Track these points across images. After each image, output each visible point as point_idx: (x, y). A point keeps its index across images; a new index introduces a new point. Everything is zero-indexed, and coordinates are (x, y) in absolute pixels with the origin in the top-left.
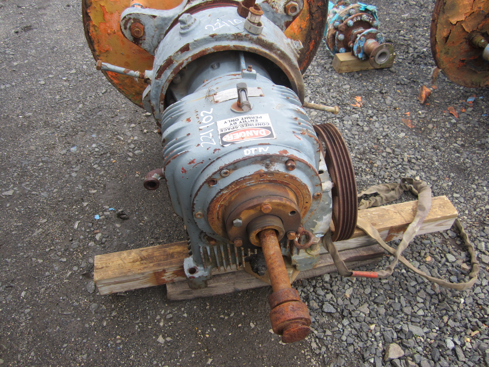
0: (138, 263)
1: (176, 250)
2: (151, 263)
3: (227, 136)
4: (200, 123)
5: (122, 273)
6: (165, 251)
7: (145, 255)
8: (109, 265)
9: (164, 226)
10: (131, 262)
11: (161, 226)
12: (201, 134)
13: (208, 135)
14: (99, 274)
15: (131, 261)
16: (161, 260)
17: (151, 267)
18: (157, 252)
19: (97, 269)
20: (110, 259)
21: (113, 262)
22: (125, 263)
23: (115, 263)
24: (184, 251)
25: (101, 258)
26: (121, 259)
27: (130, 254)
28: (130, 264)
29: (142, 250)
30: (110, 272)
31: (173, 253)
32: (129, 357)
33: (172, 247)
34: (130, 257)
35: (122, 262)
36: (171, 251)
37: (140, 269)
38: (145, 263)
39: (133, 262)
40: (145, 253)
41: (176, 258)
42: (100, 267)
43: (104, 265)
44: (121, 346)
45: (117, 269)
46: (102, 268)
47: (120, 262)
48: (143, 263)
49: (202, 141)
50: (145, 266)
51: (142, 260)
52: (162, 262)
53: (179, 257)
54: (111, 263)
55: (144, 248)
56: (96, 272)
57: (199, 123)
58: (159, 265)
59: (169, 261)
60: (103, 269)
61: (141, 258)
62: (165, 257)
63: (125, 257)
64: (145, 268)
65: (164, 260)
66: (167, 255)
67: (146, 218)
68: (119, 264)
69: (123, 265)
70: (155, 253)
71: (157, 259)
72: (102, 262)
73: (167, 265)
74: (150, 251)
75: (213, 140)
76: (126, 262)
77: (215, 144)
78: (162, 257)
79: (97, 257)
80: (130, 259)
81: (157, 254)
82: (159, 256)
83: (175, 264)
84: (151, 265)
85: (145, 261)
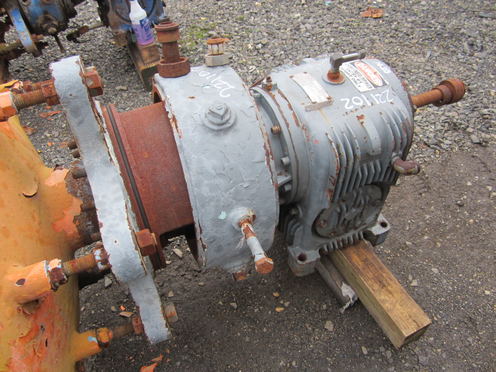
0: (389, 288)
1: (357, 259)
2: (383, 276)
3: (376, 83)
4: (364, 106)
5: (409, 298)
6: (364, 269)
7: (377, 285)
8: (407, 315)
9: (287, 335)
10: (393, 295)
11: (289, 338)
12: (378, 103)
13: (377, 98)
14: (423, 321)
15: (390, 295)
16: (376, 268)
17: (388, 274)
18: (368, 275)
19: (418, 325)
20: (401, 318)
21: (402, 313)
22: (397, 301)
23: (402, 311)
24: (354, 252)
25: (405, 328)
26: (395, 306)
27: (384, 300)
28: (395, 295)
29: (374, 290)
30: (414, 310)
31: (362, 261)
32: (445, 302)
33: (356, 264)
34: (387, 298)
35: (397, 304)
36: (360, 263)
37: (395, 283)
38: (386, 281)
39: (391, 293)
40: (375, 286)
41: (366, 256)
42: (414, 324)
43: (411, 320)
44: (441, 312)
45: (407, 305)
46: (414, 321)
47: (398, 306)
48: (388, 284)
49: (385, 101)
50: (388, 280)
51: (384, 286)
52: (377, 267)
53: (363, 254)
54: (405, 315)
55: (370, 289)
56: (422, 324)
57: (364, 108)
58: (381, 268)
59: (372, 261)
60: (415, 319)
61: (383, 288)
62: (370, 266)
63: (391, 304)
64: (391, 279)
65: (374, 265)
66: (367, 265)
67: (281, 364)
68: (401, 306)
69: (399, 301)
70: (370, 277)
71: (376, 272)
72: (408, 325)
73: (378, 261)
74: (370, 282)
75: (383, 93)
76: (395, 301)
77: (388, 91)
78: (371, 269)
79: (407, 334)
80: (389, 297)
81: (370, 275)
82: (371, 271)
83: (373, 255)
84: (384, 275)
85: (384, 282)
